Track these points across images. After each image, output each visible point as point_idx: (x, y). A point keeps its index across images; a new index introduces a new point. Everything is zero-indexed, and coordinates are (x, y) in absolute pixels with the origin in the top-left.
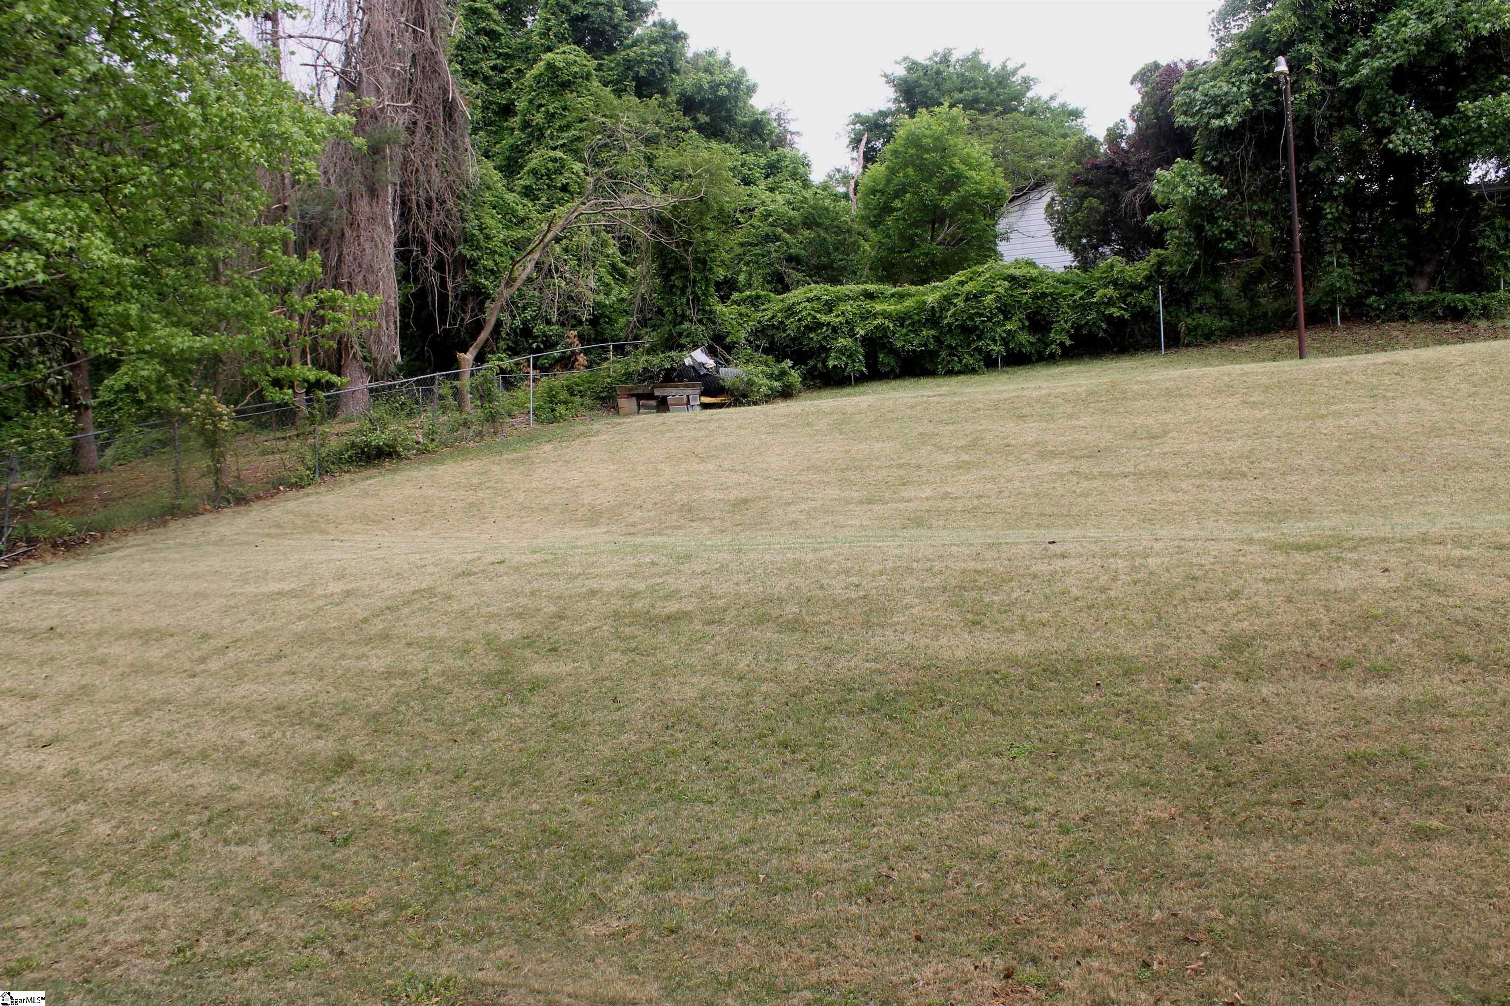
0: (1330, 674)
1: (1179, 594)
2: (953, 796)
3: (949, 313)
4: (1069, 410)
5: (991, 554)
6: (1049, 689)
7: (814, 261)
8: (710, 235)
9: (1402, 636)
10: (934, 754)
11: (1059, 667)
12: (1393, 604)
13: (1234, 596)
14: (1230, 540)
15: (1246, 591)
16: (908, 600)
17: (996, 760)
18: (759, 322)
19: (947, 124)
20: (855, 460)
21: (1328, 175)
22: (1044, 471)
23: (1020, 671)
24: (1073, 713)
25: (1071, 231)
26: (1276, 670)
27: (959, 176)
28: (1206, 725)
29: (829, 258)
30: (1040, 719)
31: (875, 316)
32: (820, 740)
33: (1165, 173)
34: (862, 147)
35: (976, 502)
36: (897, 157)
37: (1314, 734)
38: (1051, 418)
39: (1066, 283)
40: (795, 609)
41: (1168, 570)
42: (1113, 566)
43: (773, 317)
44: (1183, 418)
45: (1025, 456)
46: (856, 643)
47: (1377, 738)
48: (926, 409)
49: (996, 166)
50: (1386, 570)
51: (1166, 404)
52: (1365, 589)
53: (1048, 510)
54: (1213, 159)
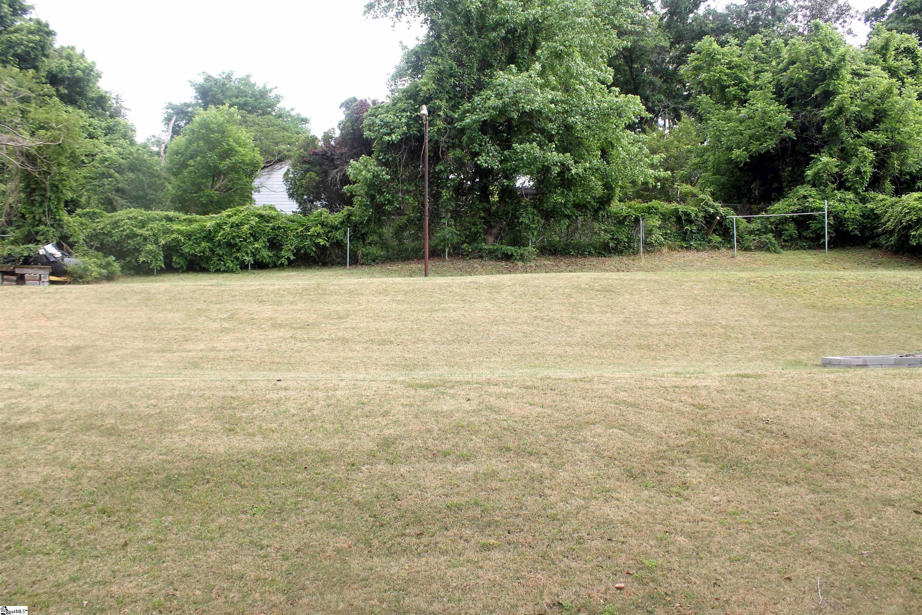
0: (438, 460)
1: (354, 413)
2: (215, 540)
3: (220, 234)
4: (291, 299)
5: (240, 387)
6: (276, 471)
7: (134, 193)
8: (64, 169)
9: (476, 437)
10: (204, 514)
11: (282, 457)
12: (472, 419)
13: (385, 414)
14: (383, 381)
15: (392, 411)
16: (188, 415)
17: (243, 516)
18: (94, 230)
19: (227, 117)
20: (154, 324)
21: (446, 174)
22: (275, 336)
23: (258, 460)
24: (291, 485)
25: (297, 190)
26: (408, 457)
27: (232, 150)
28: (369, 491)
29: (144, 192)
30: (270, 490)
31: (172, 232)
32: (128, 507)
33: (355, 162)
34: (171, 126)
35: (232, 354)
36: (193, 134)
37: (429, 494)
38: (280, 303)
39: (293, 221)
40: (113, 421)
41: (348, 399)
42: (316, 396)
43: (104, 228)
44: (358, 307)
45: (263, 326)
46: (154, 443)
47: (463, 495)
48: (203, 293)
49: (255, 146)
50: (469, 400)
51: (349, 299)
52: (457, 411)
53: (276, 360)
54: (383, 158)
